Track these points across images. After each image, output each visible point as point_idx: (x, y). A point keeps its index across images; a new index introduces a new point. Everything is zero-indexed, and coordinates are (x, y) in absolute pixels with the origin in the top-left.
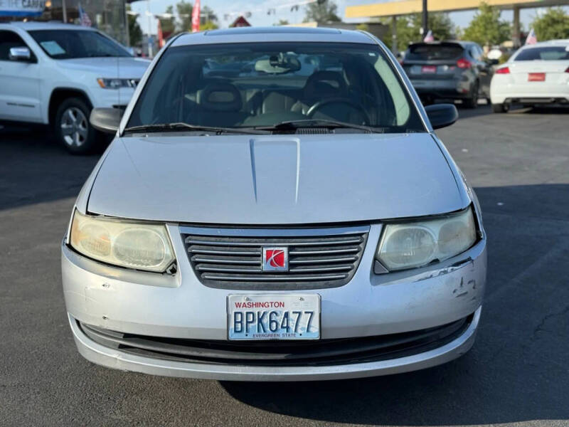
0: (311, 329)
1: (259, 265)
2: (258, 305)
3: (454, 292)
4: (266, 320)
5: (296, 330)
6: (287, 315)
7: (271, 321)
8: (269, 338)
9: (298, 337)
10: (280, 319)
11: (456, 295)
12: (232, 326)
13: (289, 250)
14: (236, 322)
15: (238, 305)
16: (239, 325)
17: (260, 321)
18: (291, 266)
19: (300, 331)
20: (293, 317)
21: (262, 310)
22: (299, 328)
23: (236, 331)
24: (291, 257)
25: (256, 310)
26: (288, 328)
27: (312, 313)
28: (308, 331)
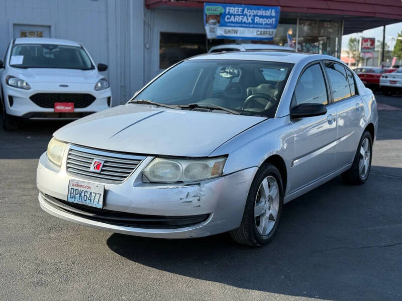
0: (100, 203)
1: (89, 168)
2: (81, 186)
3: (181, 199)
4: (83, 195)
5: (93, 202)
6: (91, 193)
7: (84, 195)
8: (83, 204)
9: (94, 206)
10: (88, 195)
11: (181, 201)
12: (69, 195)
13: (104, 163)
14: (71, 193)
15: (73, 185)
16: (72, 195)
17: (80, 194)
18: (102, 170)
19: (95, 203)
20: (93, 195)
21: (82, 189)
22: (95, 201)
23: (70, 198)
24: (104, 166)
25: (79, 188)
26: (91, 200)
27: (100, 194)
28: (98, 203)
